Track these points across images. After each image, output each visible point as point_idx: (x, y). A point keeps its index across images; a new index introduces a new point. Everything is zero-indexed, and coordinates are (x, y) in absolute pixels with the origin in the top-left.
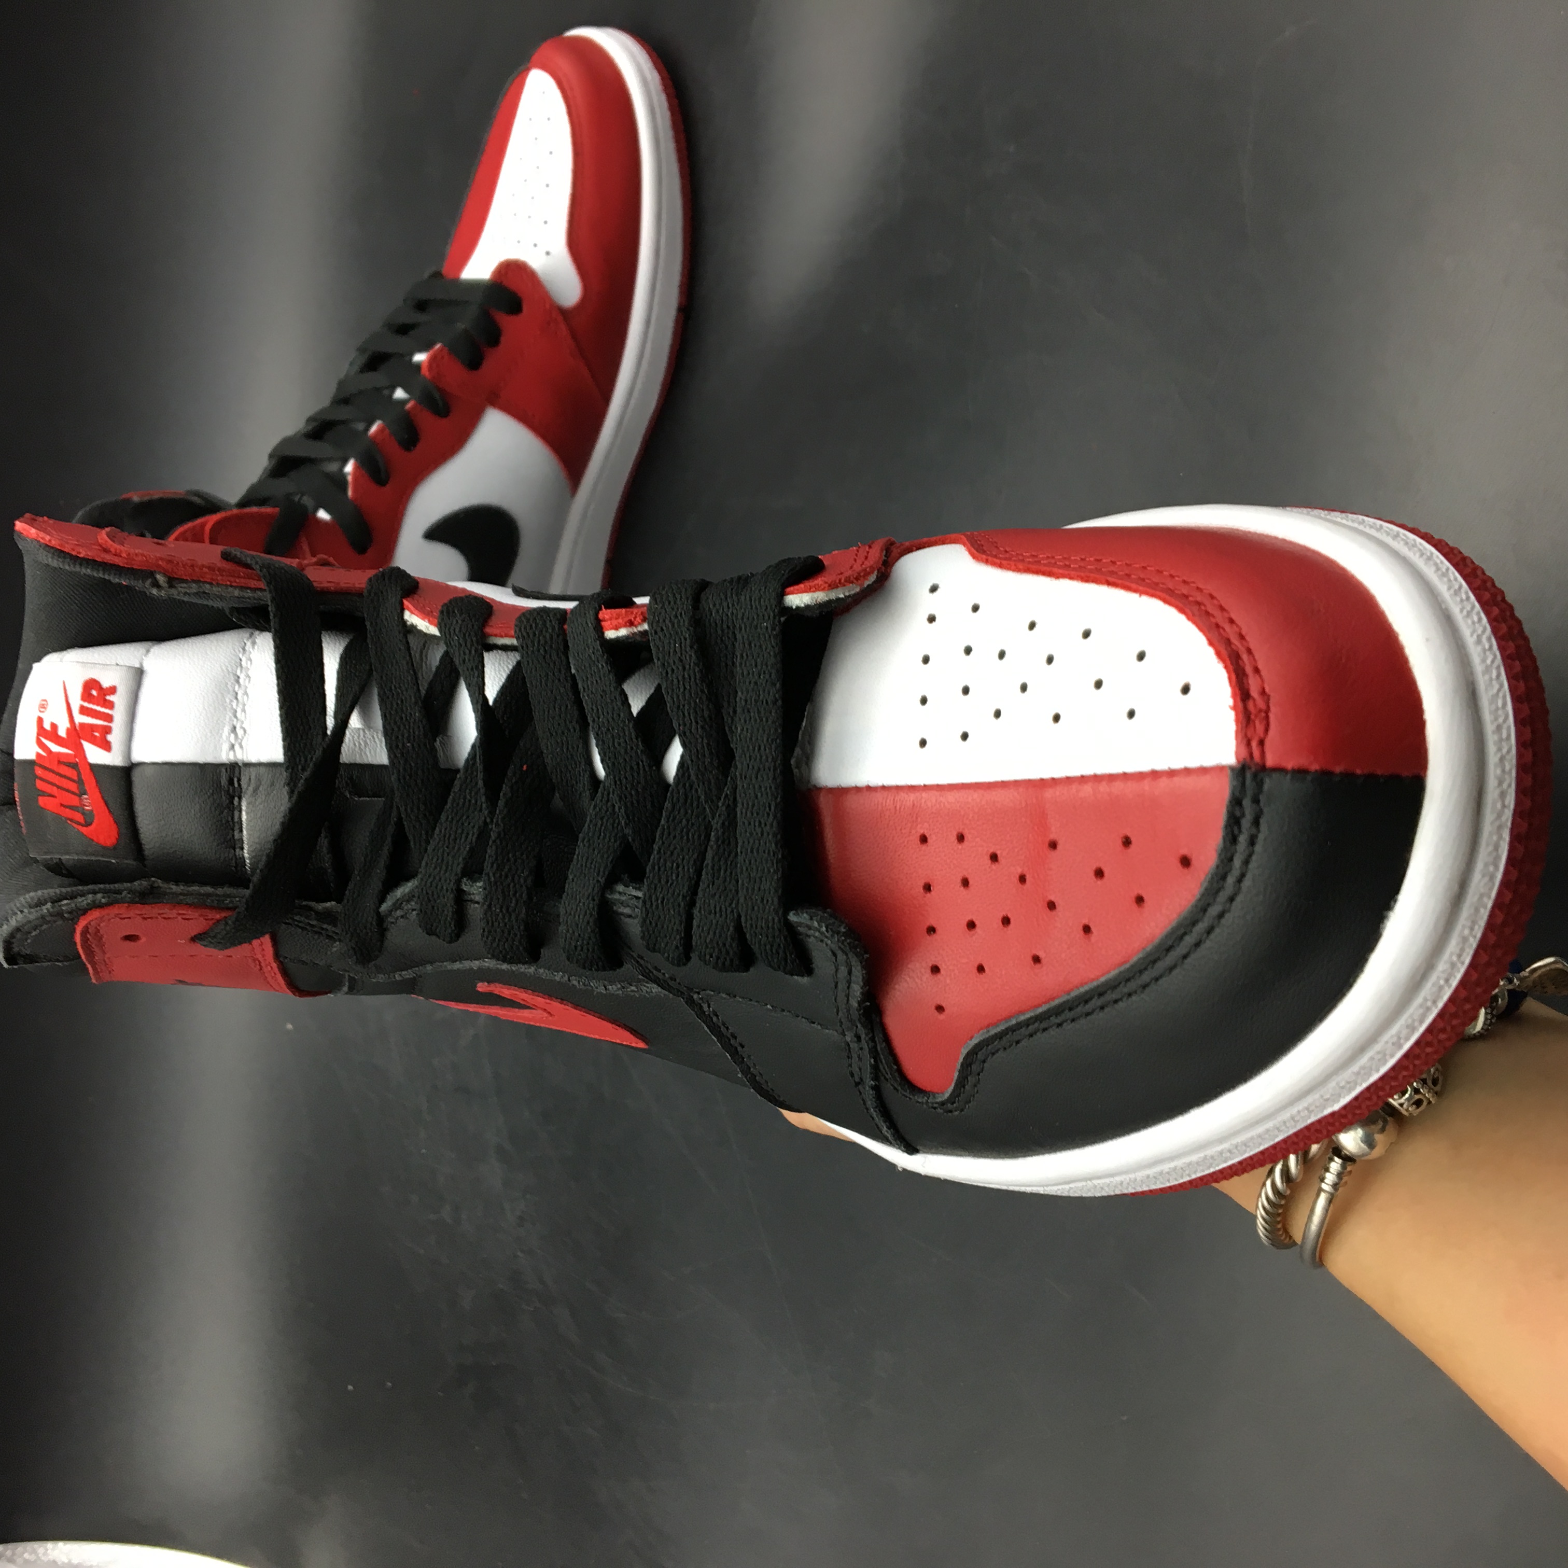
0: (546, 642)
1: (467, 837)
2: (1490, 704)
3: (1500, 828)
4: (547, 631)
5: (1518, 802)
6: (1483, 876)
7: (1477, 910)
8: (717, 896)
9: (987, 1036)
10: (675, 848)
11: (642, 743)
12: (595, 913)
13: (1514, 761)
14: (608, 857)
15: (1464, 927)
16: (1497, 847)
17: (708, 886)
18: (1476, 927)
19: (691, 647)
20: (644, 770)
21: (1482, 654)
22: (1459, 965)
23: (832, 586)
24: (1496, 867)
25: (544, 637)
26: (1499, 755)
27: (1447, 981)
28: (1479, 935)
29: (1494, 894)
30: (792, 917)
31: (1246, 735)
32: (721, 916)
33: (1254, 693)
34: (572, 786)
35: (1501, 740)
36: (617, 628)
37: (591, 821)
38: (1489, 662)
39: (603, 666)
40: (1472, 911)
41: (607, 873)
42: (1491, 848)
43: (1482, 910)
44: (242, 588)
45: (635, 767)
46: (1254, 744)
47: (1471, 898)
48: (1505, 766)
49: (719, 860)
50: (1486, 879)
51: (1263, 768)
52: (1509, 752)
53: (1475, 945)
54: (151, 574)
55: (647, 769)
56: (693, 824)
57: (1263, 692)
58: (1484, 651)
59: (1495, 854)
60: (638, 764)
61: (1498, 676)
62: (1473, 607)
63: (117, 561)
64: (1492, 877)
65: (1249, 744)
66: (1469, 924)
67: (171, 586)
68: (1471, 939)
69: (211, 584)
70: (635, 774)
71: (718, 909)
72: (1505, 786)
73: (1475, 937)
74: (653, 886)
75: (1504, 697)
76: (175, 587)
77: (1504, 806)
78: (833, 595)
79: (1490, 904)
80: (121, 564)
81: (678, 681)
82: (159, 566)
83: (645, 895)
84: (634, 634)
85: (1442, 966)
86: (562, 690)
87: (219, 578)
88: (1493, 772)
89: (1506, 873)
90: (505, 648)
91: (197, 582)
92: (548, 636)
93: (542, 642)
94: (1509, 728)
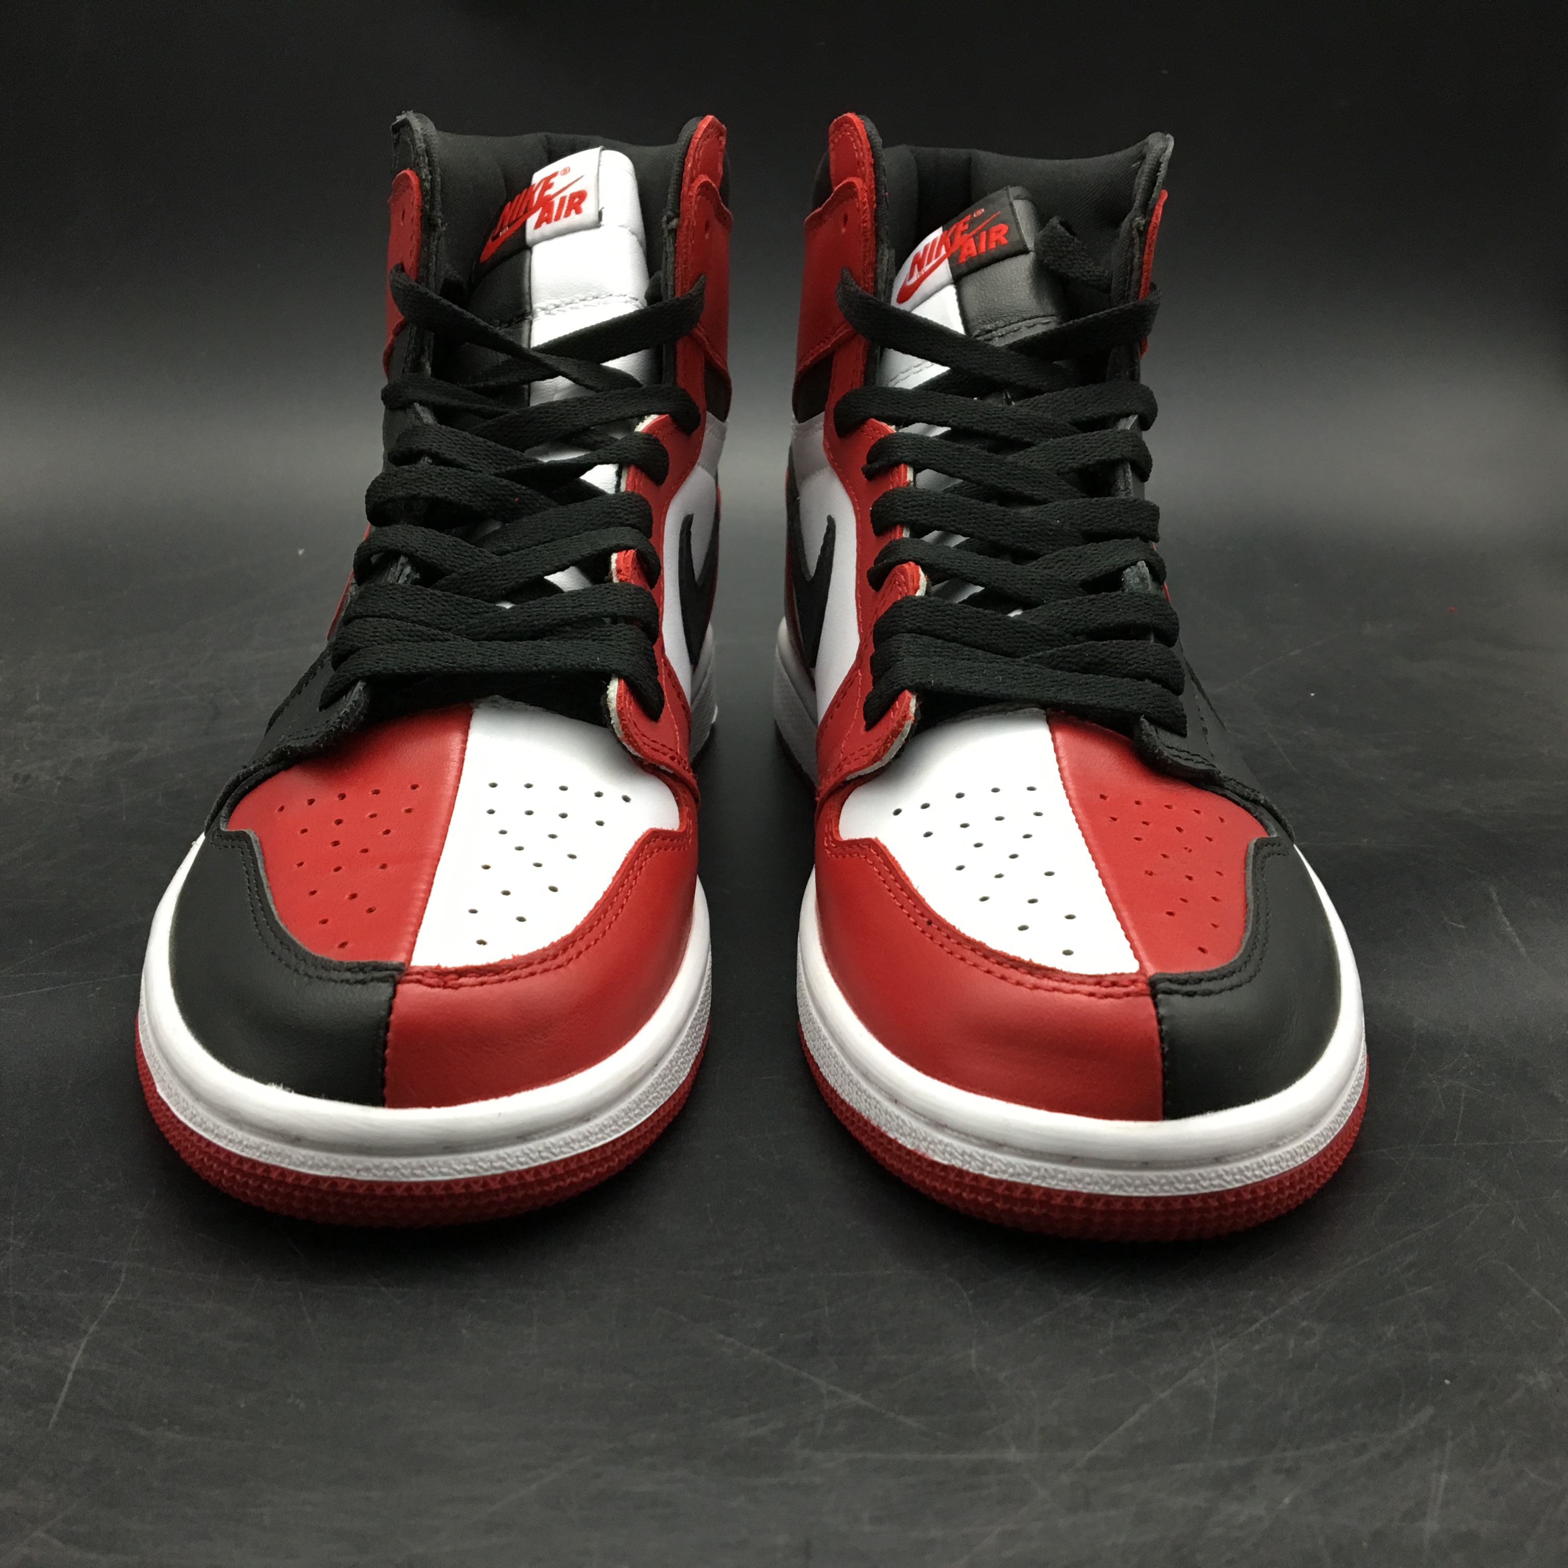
0: (616, 513)
1: (473, 462)
2: (444, 1162)
3: (342, 1168)
4: (625, 514)
5: (362, 1183)
6: (304, 1157)
7: (279, 1154)
8: (388, 634)
9: (253, 841)
10: (434, 606)
11: (526, 582)
12: (392, 547)
13: (395, 1180)
14: (437, 559)
15: (267, 1146)
16: (326, 1166)
17: (397, 627)
18: (266, 1156)
19: (590, 613)
20: (503, 584)
21: (487, 1159)
22: (240, 1148)
23: (620, 713)
24: (311, 1167)
25: (620, 512)
26: (400, 1166)
27: (230, 1141)
28: (262, 1160)
29: (291, 1167)
30: (360, 686)
31: (426, 972)
32: (371, 636)
33: (463, 980)
34: (502, 538)
35: (413, 1169)
36: (617, 561)
37: (470, 548)
38: (481, 1164)
39: (587, 550)
40: (279, 1150)
41: (424, 558)
42: (325, 1161)
43: (279, 1159)
44: (674, 287)
45: (505, 578)
46: (419, 977)
47: (288, 1149)
48: (390, 1171)
49: (417, 636)
50: (302, 1159)
51: (396, 983)
52: (403, 1175)
53: (254, 1157)
54: (677, 216)
55: (503, 586)
56: (453, 619)
57: (461, 986)
58: (491, 1162)
59: (321, 1164)
60: (507, 580)
61: (469, 1171)
62: (534, 1161)
63: (685, 189)
64: (303, 1164)
65: (418, 973)
66: (269, 1149)
67: (670, 231)
68: (258, 1154)
69: (674, 262)
70: (499, 578)
71: (377, 634)
72: (375, 1171)
73: (260, 1156)
74: (404, 590)
75: (449, 1174)
76: (669, 235)
77: (358, 1171)
78: (614, 715)
79: (283, 1165)
80: (682, 192)
81: (609, 636)
82: (684, 221)
83: (399, 585)
84: (611, 574)
85: (240, 1134)
86: (577, 527)
87: (679, 269)
88: (386, 1162)
89: (307, 1176)
90: (618, 485)
91: (675, 252)
92: (622, 515)
93: (617, 511)
94: (423, 1176)
